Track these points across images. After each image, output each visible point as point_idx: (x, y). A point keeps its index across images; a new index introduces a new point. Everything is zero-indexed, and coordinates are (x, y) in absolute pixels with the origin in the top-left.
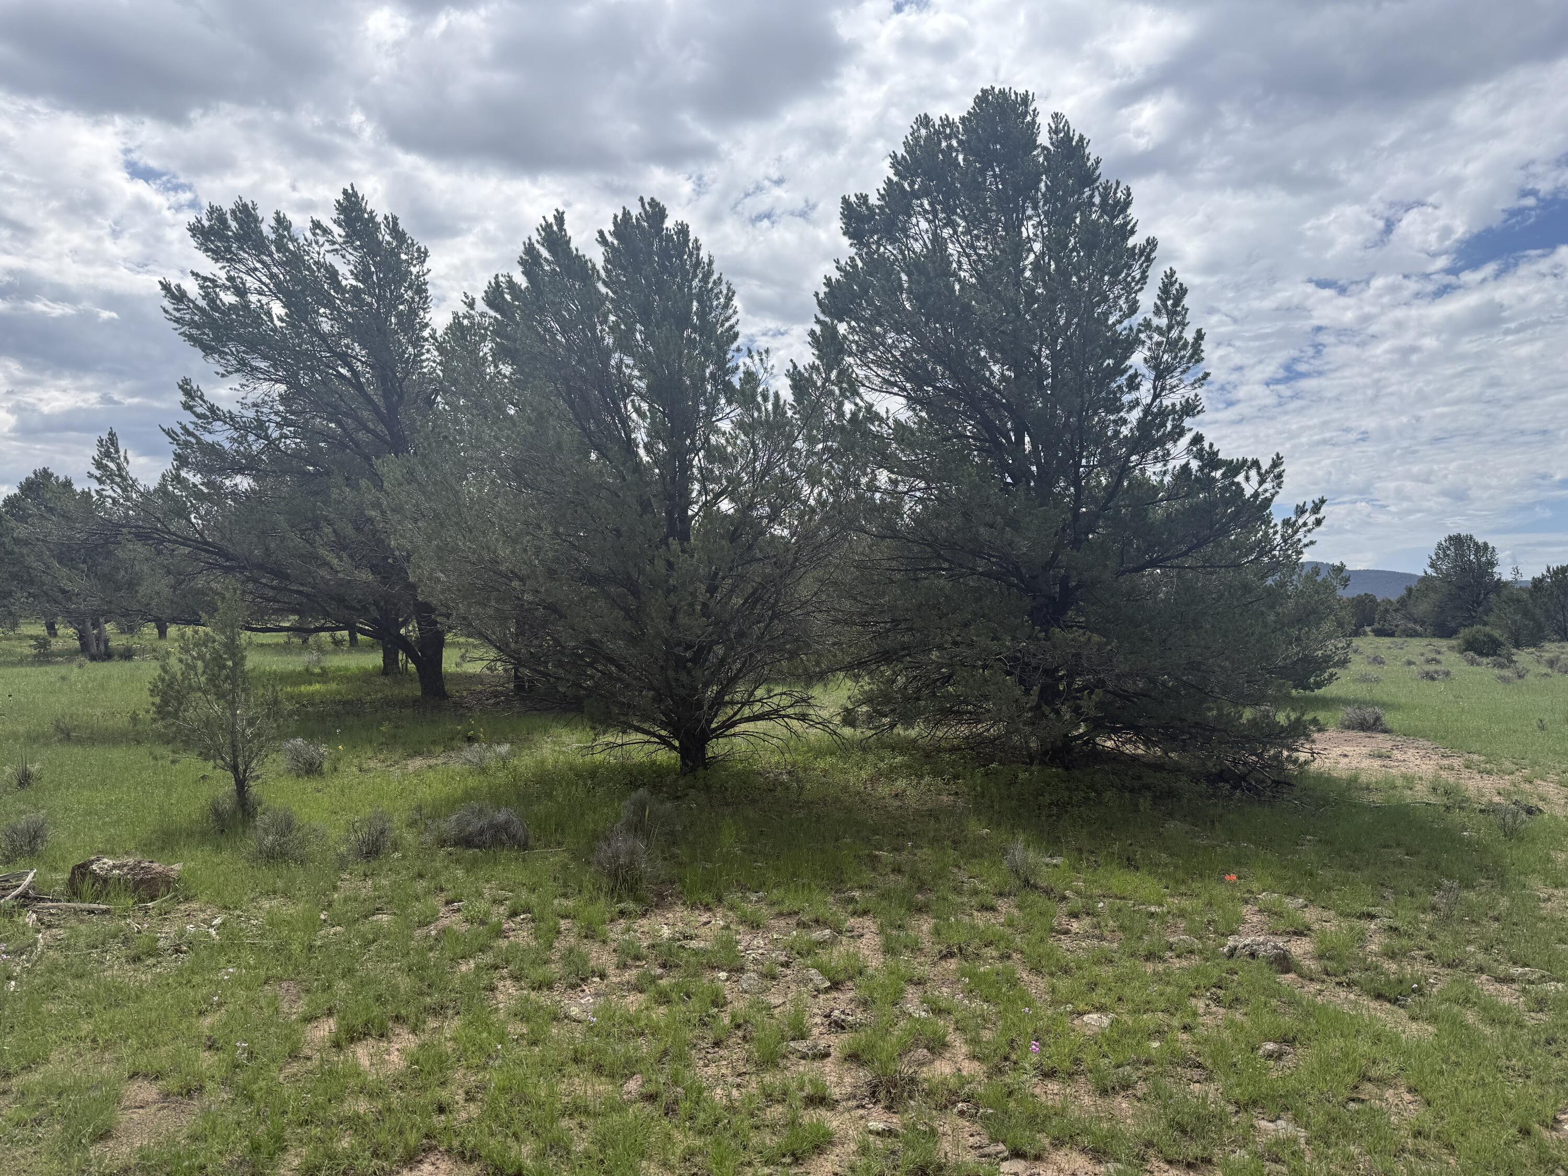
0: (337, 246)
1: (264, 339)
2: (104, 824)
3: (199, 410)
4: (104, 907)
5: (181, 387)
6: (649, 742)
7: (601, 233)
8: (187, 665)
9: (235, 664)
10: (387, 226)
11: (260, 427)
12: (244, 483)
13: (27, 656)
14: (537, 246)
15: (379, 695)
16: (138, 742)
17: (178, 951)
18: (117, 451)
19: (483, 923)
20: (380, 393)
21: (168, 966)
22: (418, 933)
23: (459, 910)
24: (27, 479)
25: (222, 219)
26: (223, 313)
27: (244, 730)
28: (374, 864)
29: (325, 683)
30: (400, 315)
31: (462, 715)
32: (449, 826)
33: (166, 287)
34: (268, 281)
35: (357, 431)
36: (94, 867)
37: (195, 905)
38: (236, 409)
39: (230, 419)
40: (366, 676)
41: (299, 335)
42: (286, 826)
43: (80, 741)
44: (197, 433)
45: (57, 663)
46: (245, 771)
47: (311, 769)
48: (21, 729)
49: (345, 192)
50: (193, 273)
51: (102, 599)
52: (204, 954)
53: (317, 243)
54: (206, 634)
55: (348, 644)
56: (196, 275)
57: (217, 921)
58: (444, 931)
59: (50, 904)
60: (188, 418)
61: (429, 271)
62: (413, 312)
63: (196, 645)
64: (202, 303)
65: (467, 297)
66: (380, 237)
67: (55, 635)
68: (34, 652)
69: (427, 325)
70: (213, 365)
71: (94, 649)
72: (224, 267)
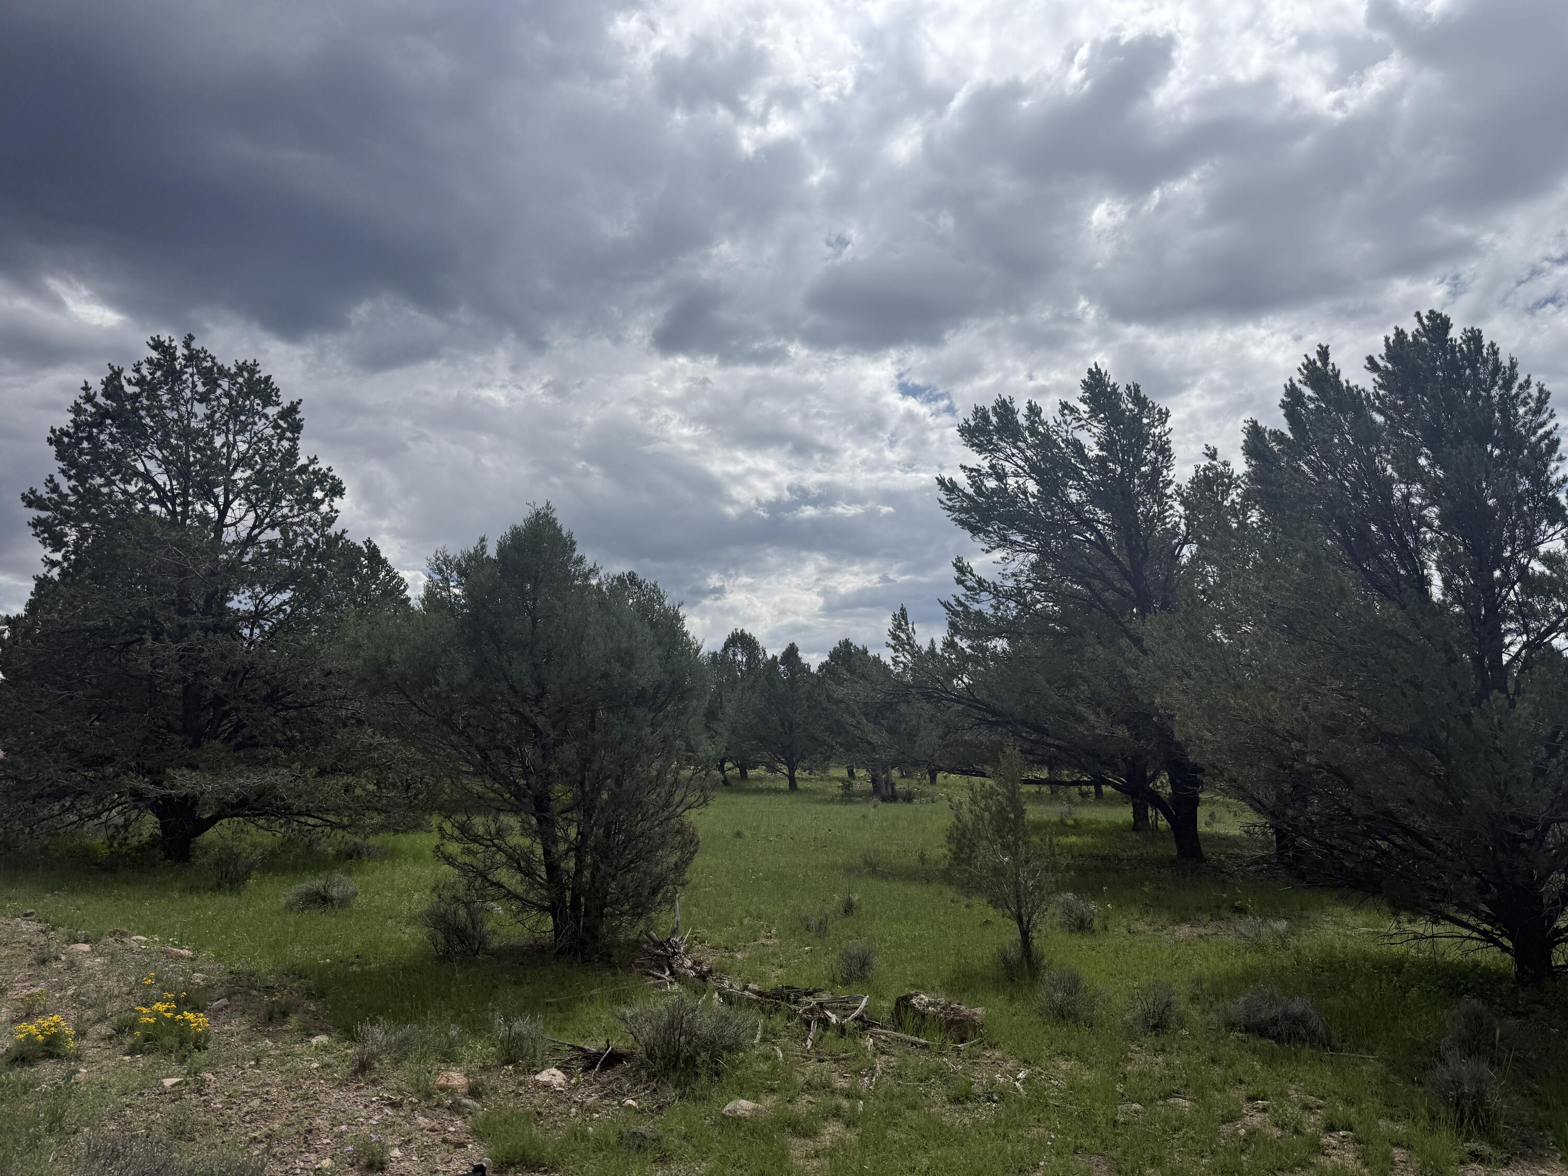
0: (1083, 422)
1: (1021, 515)
2: (912, 957)
3: (969, 584)
4: (923, 1041)
5: (955, 565)
6: (1469, 937)
7: (1370, 359)
8: (976, 815)
9: (1017, 817)
10: (1129, 395)
11: (1018, 594)
12: (1000, 644)
13: (836, 795)
14: (1298, 385)
15: (1135, 852)
16: (928, 881)
17: (989, 1099)
18: (907, 624)
19: (1297, 1131)
20: (1125, 552)
21: (985, 1113)
22: (1226, 1129)
23: (1265, 1110)
24: (835, 649)
25: (986, 418)
26: (987, 497)
27: (1026, 882)
28: (1163, 1039)
29: (1080, 835)
30: (1143, 476)
31: (1223, 881)
32: (1237, 1007)
33: (941, 482)
34: (1023, 464)
35: (1104, 590)
36: (914, 1001)
37: (998, 1054)
38: (998, 580)
39: (996, 591)
40: (1117, 831)
41: (1051, 509)
42: (1073, 984)
43: (884, 876)
44: (968, 604)
45: (858, 802)
46: (1028, 922)
47: (1082, 926)
48: (840, 861)
49: (1090, 371)
50: (962, 467)
51: (898, 750)
52: (1015, 1106)
53: (1065, 422)
54: (992, 788)
55: (1094, 796)
56: (963, 468)
57: (1021, 1075)
58: (1252, 1133)
59: (879, 1030)
60: (960, 591)
61: (1170, 430)
62: (1156, 472)
63: (983, 797)
64: (970, 491)
65: (1208, 449)
66: (1124, 406)
67: (854, 778)
68: (841, 791)
69: (1171, 482)
70: (980, 543)
71: (884, 792)
72: (986, 458)
